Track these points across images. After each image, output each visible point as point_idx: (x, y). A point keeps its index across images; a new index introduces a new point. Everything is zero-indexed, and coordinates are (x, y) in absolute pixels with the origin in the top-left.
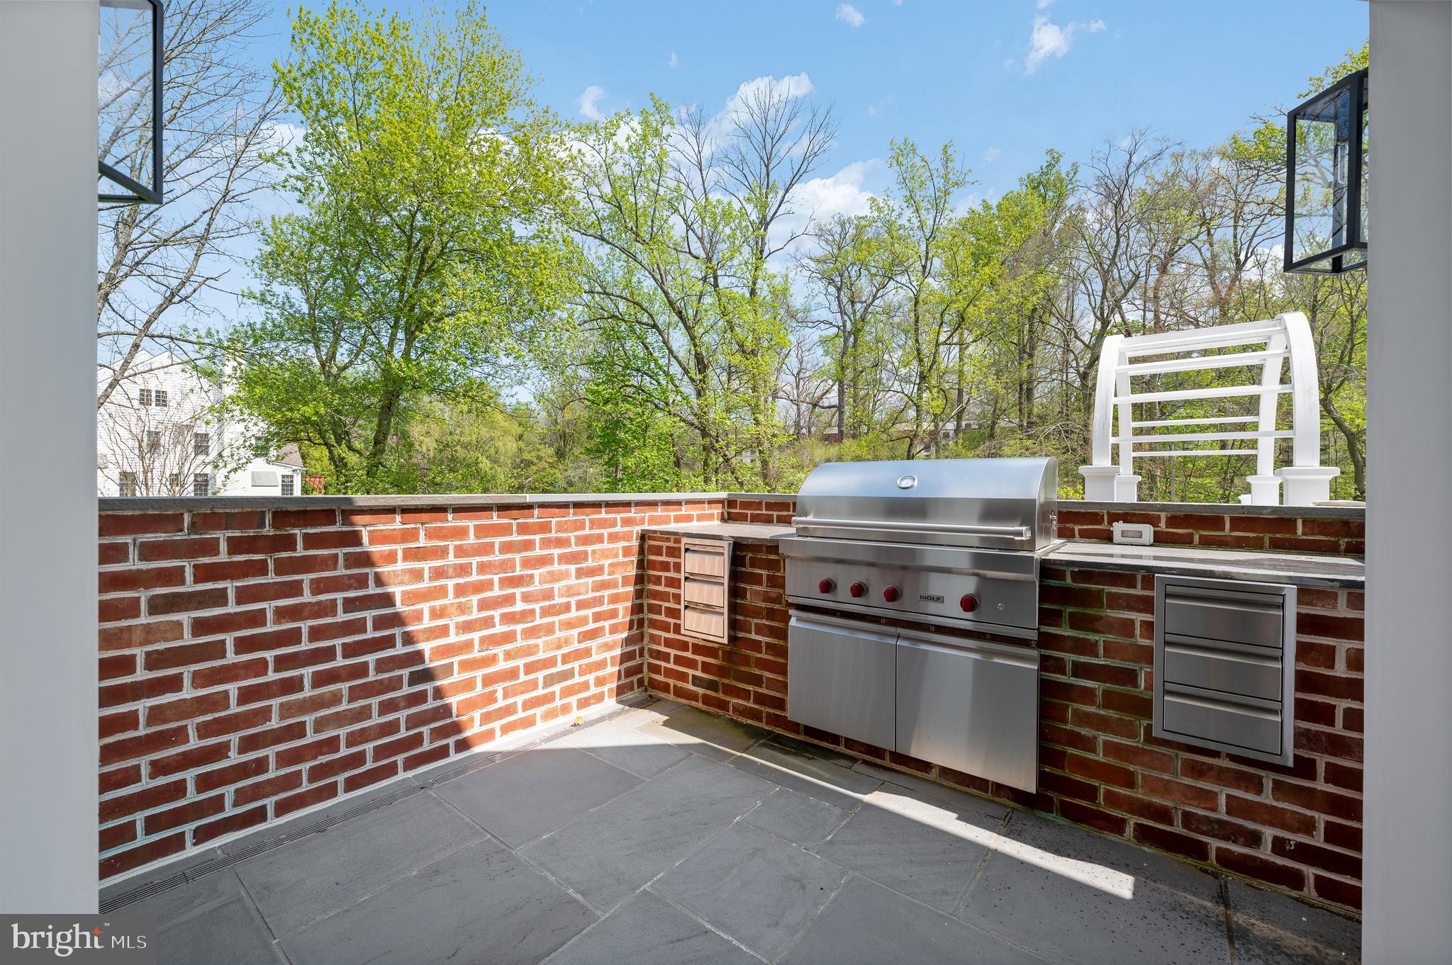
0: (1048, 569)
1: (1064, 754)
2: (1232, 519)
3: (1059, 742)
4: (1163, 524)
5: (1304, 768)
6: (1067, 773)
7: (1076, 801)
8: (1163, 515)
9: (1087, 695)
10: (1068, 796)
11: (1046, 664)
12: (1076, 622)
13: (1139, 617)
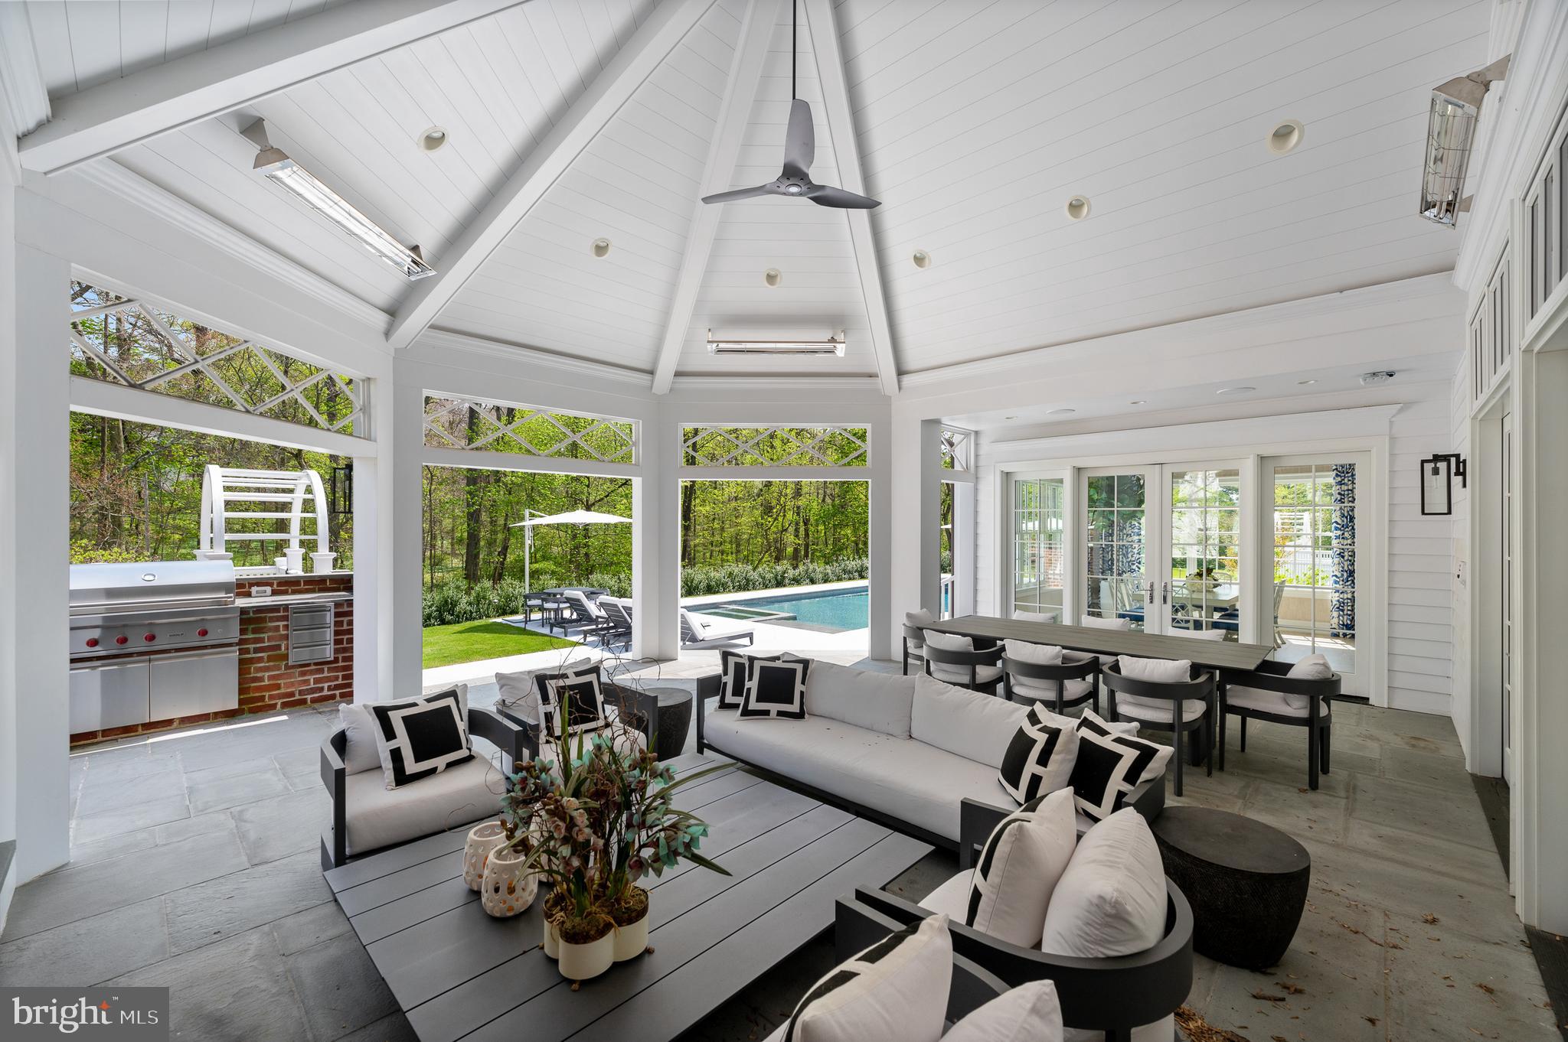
0: (243, 611)
1: (250, 687)
2: (304, 581)
3: (247, 683)
4: (275, 586)
5: (336, 660)
6: (252, 695)
7: (256, 705)
8: (275, 582)
9: (260, 659)
10: (252, 704)
11: (241, 652)
12: (254, 631)
13: (281, 624)
